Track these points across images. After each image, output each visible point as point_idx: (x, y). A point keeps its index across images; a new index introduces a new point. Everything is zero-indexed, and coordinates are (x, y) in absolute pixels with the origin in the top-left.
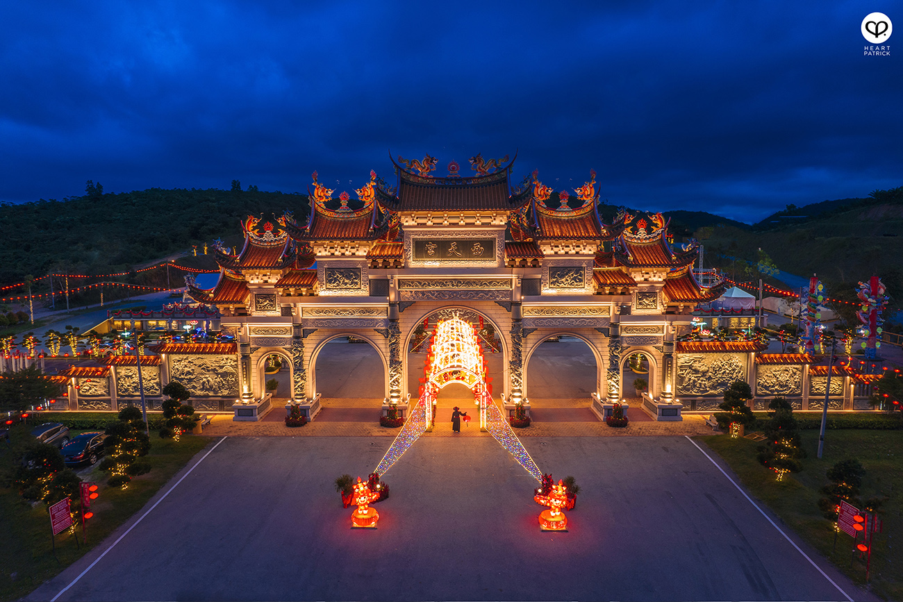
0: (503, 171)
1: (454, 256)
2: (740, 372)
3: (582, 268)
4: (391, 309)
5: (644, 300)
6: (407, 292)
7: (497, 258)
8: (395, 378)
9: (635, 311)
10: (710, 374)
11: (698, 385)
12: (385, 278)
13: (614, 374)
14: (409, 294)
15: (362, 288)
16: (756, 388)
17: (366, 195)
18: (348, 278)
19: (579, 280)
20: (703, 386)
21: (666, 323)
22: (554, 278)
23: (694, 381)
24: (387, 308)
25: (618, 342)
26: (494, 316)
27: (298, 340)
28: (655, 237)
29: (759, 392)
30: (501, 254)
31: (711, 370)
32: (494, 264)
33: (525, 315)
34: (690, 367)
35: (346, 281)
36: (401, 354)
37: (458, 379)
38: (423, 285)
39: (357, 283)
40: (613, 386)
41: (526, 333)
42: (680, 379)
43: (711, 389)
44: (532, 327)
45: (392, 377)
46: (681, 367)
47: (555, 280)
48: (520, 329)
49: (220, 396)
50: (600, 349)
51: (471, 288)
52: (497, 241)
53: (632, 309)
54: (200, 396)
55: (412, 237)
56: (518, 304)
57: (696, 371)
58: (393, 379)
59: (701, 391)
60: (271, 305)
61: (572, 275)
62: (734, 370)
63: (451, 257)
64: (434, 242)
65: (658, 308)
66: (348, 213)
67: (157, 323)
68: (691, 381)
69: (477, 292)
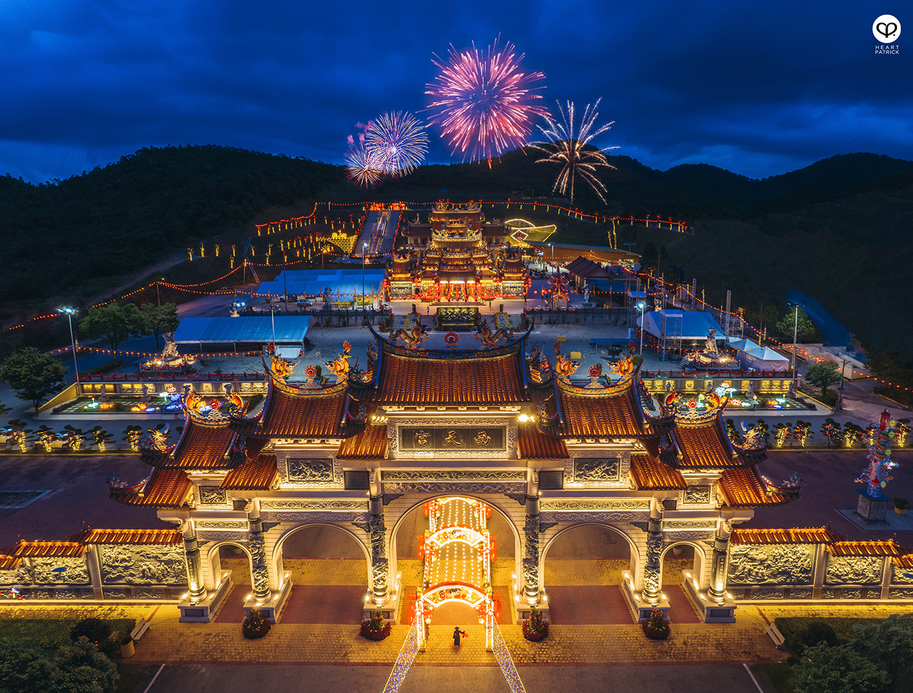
0: (515, 343)
1: (451, 445)
2: (806, 560)
3: (617, 460)
4: (372, 503)
5: (694, 494)
6: (392, 485)
7: (507, 448)
8: (379, 576)
9: (682, 506)
10: (769, 562)
11: (754, 574)
12: (365, 470)
13: (653, 573)
14: (396, 486)
15: (335, 481)
16: (825, 577)
17: (338, 369)
18: (315, 469)
19: (611, 472)
20: (760, 575)
21: (719, 520)
22: (581, 470)
23: (750, 570)
24: (368, 502)
25: (660, 539)
26: (503, 505)
27: (256, 536)
28: (709, 417)
29: (830, 581)
30: (513, 444)
31: (771, 558)
32: (504, 455)
33: (543, 510)
34: (745, 555)
35: (314, 473)
36: (386, 549)
37: (457, 597)
38: (413, 477)
39: (328, 476)
40: (651, 584)
41: (543, 527)
42: (734, 568)
43: (770, 578)
44: (552, 522)
45: (375, 575)
46: (735, 555)
47: (581, 473)
48: (535, 524)
49: (164, 585)
50: (635, 540)
51: (474, 480)
52: (507, 430)
53: (678, 503)
54: (140, 584)
55: (398, 424)
56: (534, 499)
57: (753, 560)
58: (376, 578)
59: (757, 580)
60: (221, 499)
61: (604, 467)
62: (799, 558)
63: (448, 447)
64: (426, 430)
65: (711, 502)
66: (315, 390)
67: (132, 386)
68: (746, 570)
69: (482, 485)
